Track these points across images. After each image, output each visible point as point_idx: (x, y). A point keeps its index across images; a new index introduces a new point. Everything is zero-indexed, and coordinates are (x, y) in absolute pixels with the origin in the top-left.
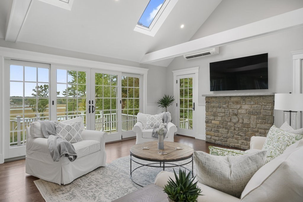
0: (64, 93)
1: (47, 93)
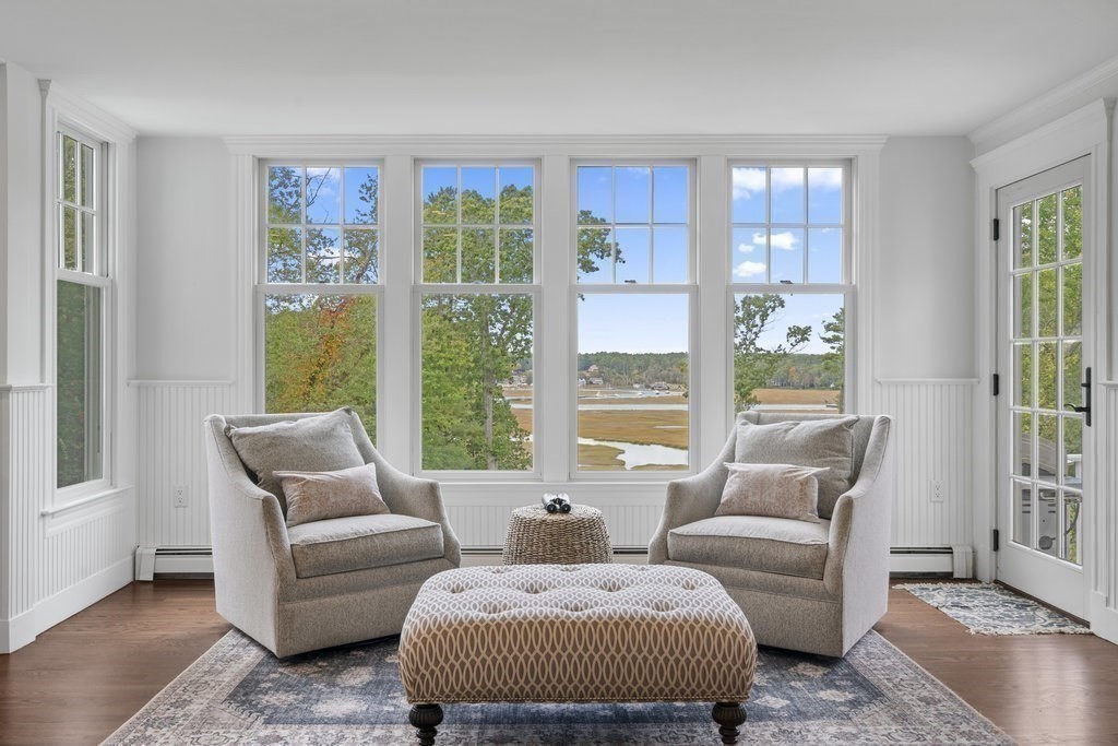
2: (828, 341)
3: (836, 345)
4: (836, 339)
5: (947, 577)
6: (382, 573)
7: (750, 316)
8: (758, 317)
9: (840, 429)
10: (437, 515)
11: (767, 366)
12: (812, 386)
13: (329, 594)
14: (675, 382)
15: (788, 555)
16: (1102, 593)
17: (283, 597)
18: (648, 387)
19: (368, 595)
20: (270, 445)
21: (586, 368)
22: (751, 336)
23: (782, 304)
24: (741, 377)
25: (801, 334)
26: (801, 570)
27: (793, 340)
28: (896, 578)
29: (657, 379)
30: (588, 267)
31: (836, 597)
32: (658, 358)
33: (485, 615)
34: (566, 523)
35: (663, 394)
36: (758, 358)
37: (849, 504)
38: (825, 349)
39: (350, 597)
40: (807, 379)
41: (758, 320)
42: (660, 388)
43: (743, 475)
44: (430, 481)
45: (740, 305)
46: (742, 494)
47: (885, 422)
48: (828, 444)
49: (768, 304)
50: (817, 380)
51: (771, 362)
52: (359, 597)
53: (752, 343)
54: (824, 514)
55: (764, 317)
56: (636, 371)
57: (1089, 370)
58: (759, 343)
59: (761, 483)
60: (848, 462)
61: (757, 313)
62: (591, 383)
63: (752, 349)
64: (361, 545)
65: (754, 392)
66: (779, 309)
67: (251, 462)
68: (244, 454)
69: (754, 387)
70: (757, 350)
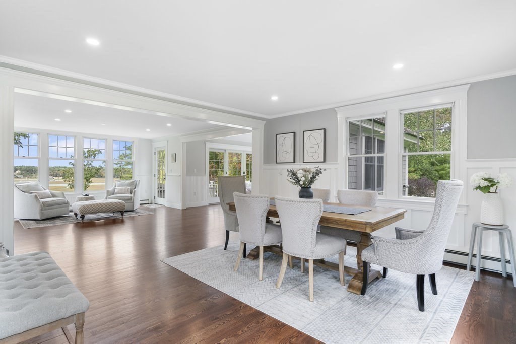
1: (92, 161)
3: (118, 165)
4: (119, 164)
5: (148, 204)
6: (57, 206)
7: (90, 156)
8: (92, 156)
9: (133, 182)
10: (64, 197)
13: (49, 209)
14: (56, 176)
15: (126, 198)
17: (42, 210)
19: (55, 210)
21: (15, 171)
24: (86, 175)
26: (128, 200)
27: (104, 164)
28: (140, 204)
31: (133, 203)
36: (92, 169)
37: (135, 191)
39: (52, 210)
43: (118, 189)
45: (86, 152)
46: (118, 191)
47: (139, 181)
48: (131, 184)
49: (96, 152)
51: (97, 170)
53: (90, 164)
54: (131, 193)
55: (94, 157)
57: (165, 174)
58: (93, 164)
59: (121, 190)
60: (134, 186)
62: (17, 177)
63: (90, 166)
65: (91, 179)
66: (100, 154)
67: (24, 190)
68: (21, 189)
69: (91, 178)
70: (92, 166)
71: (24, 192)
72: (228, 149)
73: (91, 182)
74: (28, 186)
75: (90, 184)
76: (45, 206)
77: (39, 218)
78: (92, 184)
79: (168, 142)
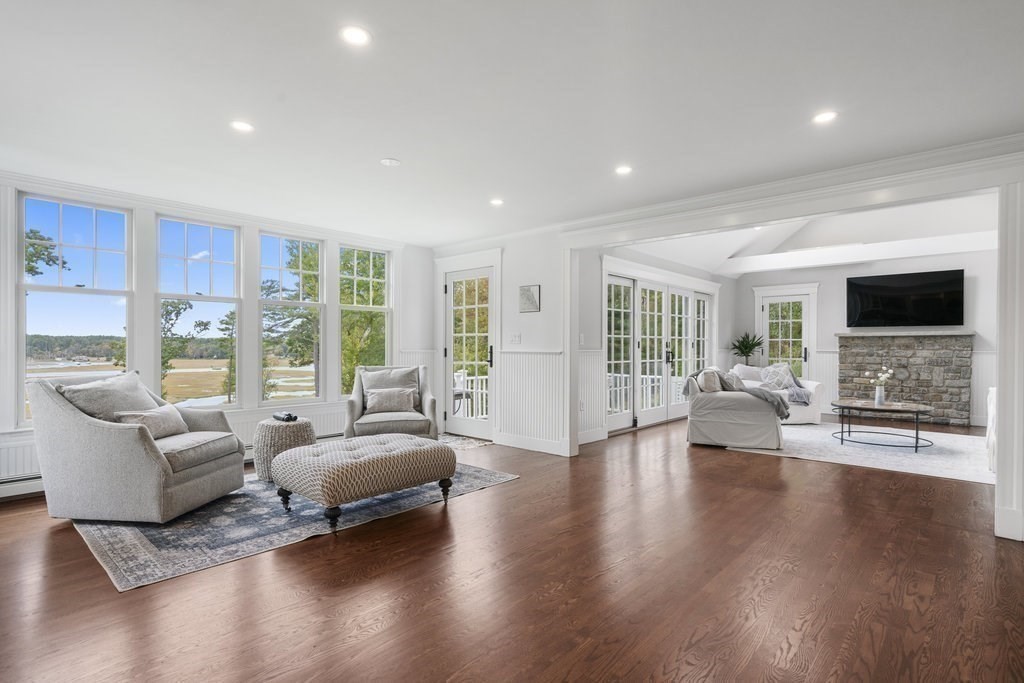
0: (224, 326)
1: (172, 325)
2: (222, 330)
3: (227, 332)
4: (227, 329)
6: (212, 464)
7: (169, 313)
8: (173, 314)
11: (181, 345)
12: (201, 357)
13: (188, 480)
14: (94, 356)
16: (498, 428)
17: (166, 485)
18: (69, 359)
19: (205, 478)
20: (103, 396)
22: (168, 326)
23: (191, 307)
24: (164, 351)
25: (204, 325)
27: (198, 329)
29: (78, 354)
30: (32, 271)
32: (79, 340)
33: (354, 461)
34: (296, 426)
35: (83, 364)
36: (173, 340)
38: (221, 335)
39: (198, 480)
40: (198, 353)
41: (173, 316)
42: (81, 360)
43: (379, 395)
44: (220, 410)
46: (380, 403)
49: (180, 306)
50: (205, 353)
51: (183, 343)
52: (201, 480)
53: (169, 330)
55: (178, 314)
56: (58, 349)
57: (491, 347)
58: (174, 331)
60: (418, 386)
61: (172, 312)
63: (169, 334)
64: (204, 448)
65: (170, 362)
66: (188, 309)
67: (90, 408)
68: (81, 403)
69: (170, 358)
70: (173, 334)
71: (91, 415)
72: (643, 280)
73: (171, 367)
74: (103, 393)
75: (169, 371)
76: (177, 466)
77: (154, 516)
78: (172, 371)
79: (502, 251)
